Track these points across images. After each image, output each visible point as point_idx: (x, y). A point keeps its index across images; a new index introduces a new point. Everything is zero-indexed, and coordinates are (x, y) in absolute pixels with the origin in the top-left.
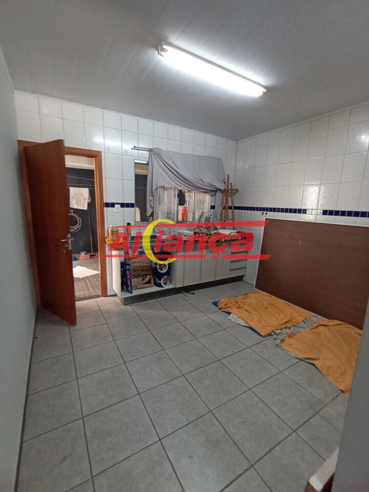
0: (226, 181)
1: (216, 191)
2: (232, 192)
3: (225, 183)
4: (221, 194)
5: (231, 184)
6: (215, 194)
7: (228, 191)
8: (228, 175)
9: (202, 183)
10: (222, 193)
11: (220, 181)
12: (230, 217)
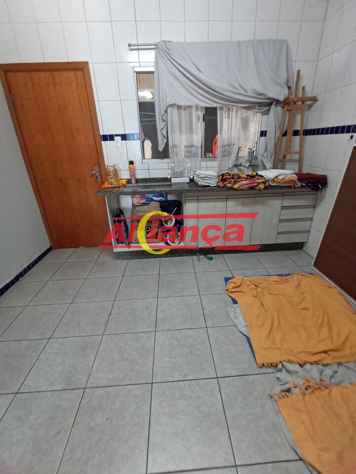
0: (293, 83)
1: (270, 104)
2: (303, 103)
3: (289, 88)
4: (279, 108)
5: (303, 88)
6: (269, 110)
7: (295, 103)
8: (299, 71)
9: (243, 92)
10: (283, 108)
11: (279, 84)
12: (296, 148)
